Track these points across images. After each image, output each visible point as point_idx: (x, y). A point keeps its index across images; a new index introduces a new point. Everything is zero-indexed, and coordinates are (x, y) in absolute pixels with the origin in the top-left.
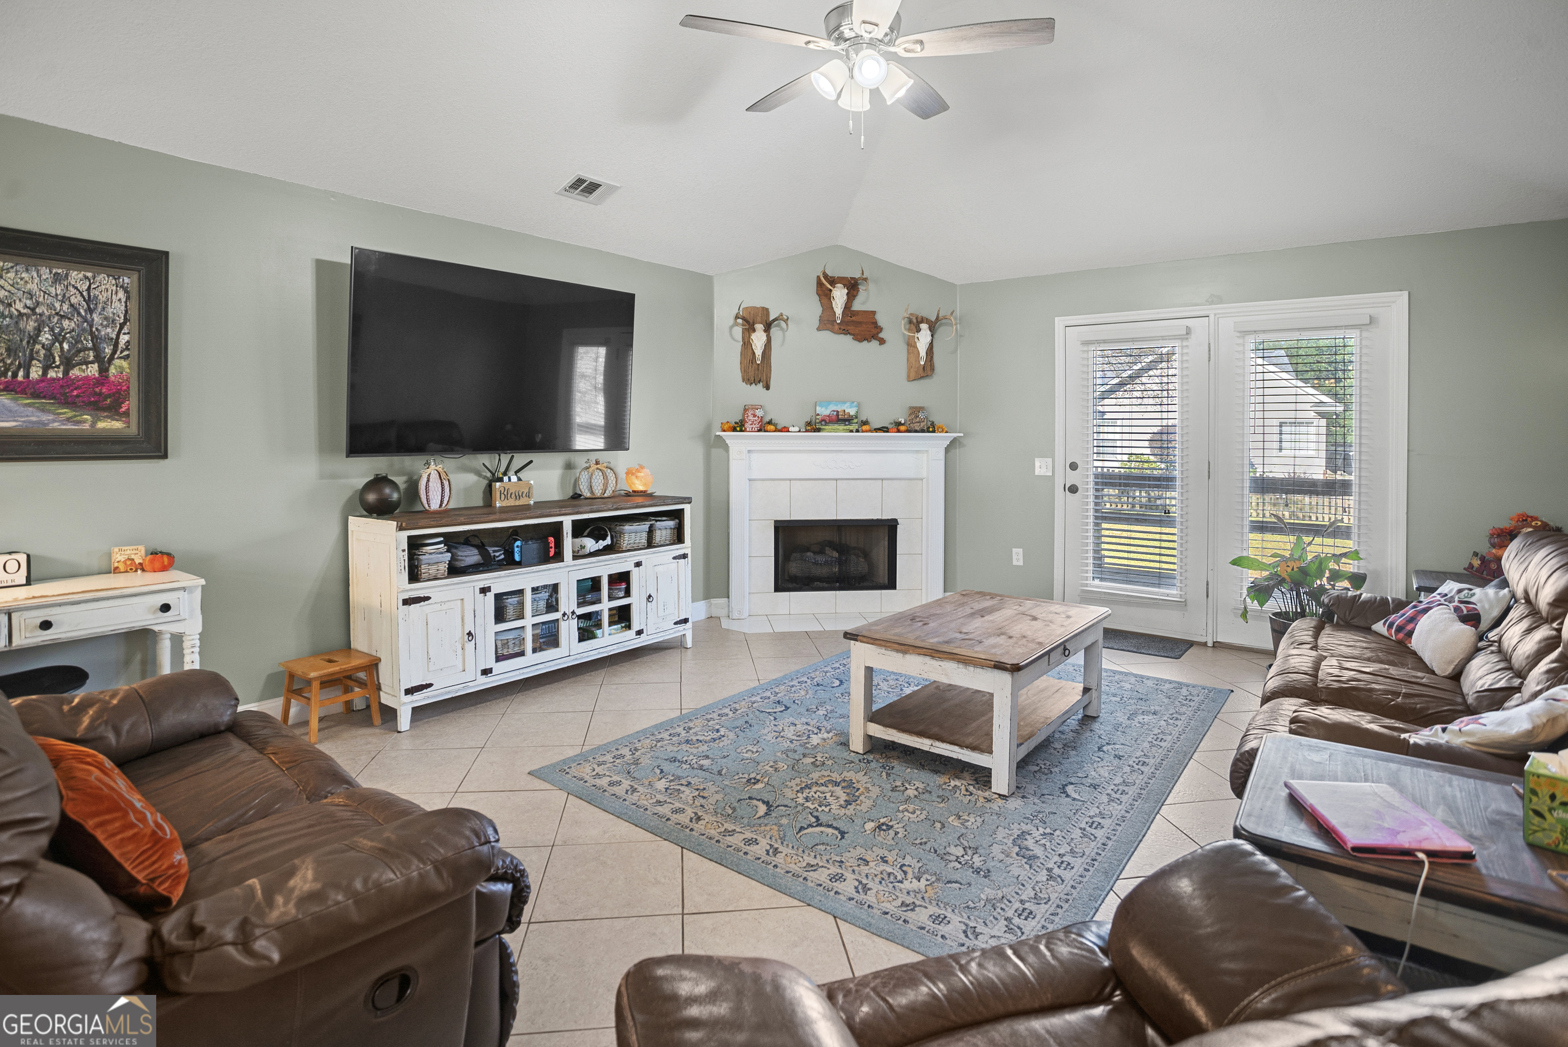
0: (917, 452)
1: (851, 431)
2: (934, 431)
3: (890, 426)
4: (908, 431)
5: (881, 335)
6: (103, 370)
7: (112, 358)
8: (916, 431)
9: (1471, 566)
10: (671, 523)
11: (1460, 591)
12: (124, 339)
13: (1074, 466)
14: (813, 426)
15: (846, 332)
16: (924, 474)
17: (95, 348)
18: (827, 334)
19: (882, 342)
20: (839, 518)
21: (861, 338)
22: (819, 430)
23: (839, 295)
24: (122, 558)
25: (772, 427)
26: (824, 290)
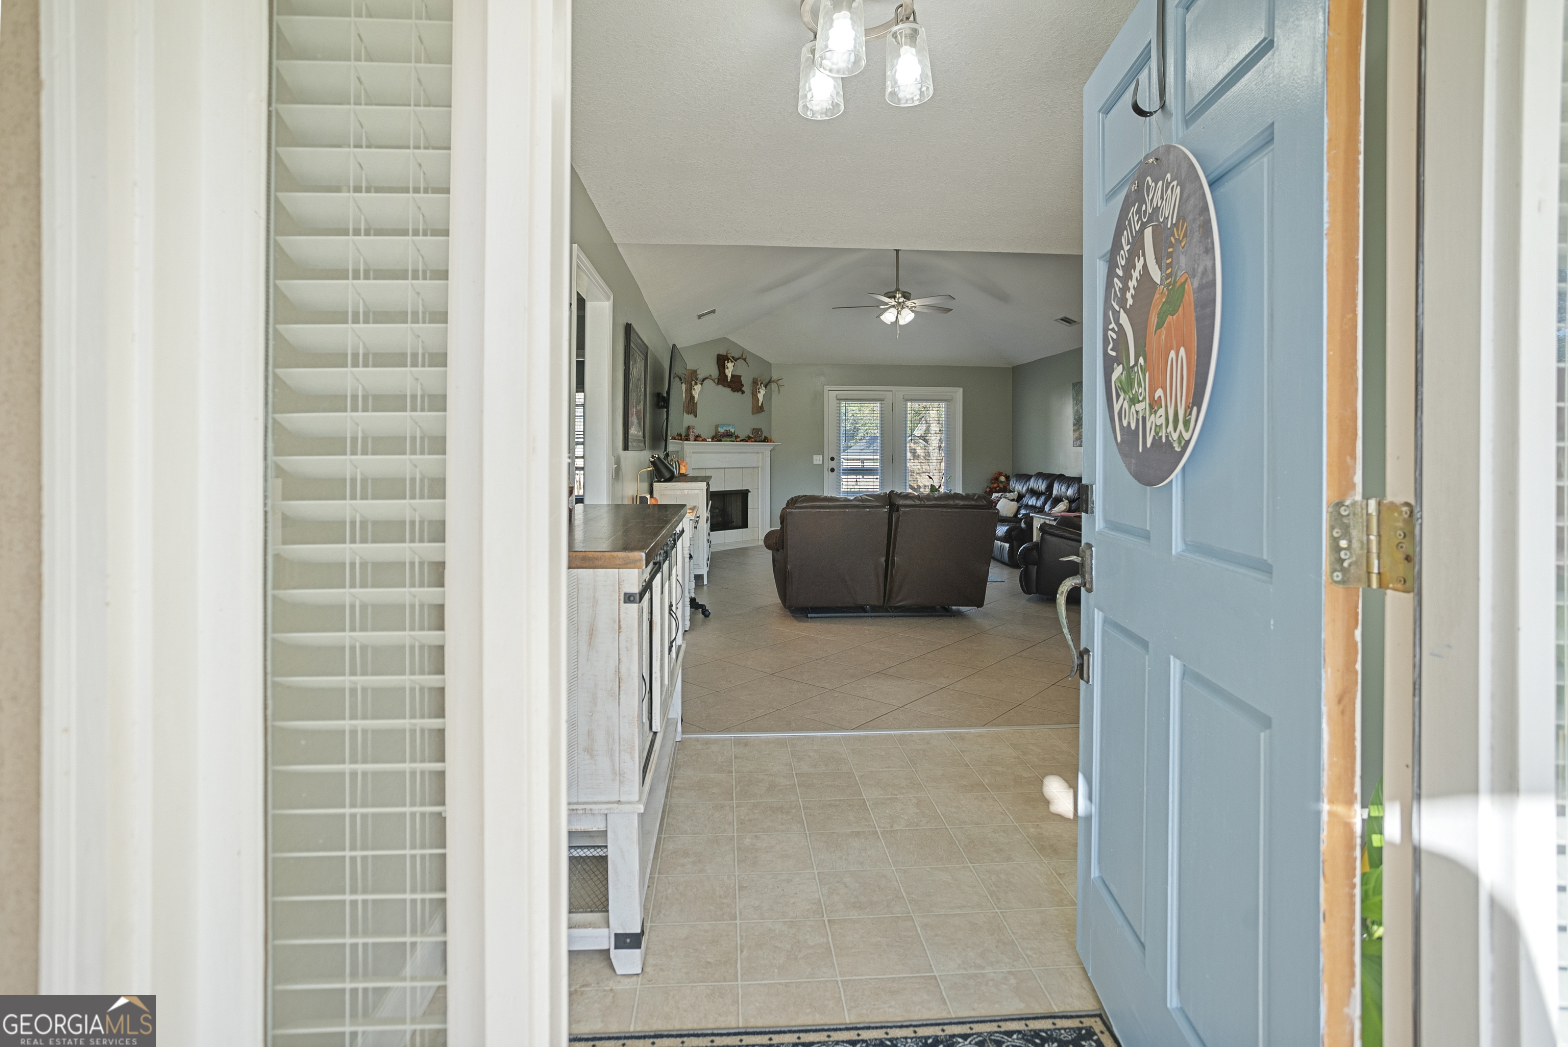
0: (758, 453)
1: (733, 441)
2: (767, 442)
3: (747, 439)
4: (756, 441)
5: (743, 389)
8: (759, 442)
9: (986, 491)
11: (1002, 495)
13: (832, 459)
14: (717, 438)
15: (729, 386)
16: (760, 465)
18: (720, 387)
19: (743, 392)
20: (726, 490)
21: (734, 390)
22: (720, 441)
23: (730, 365)
25: (700, 439)
26: (722, 360)
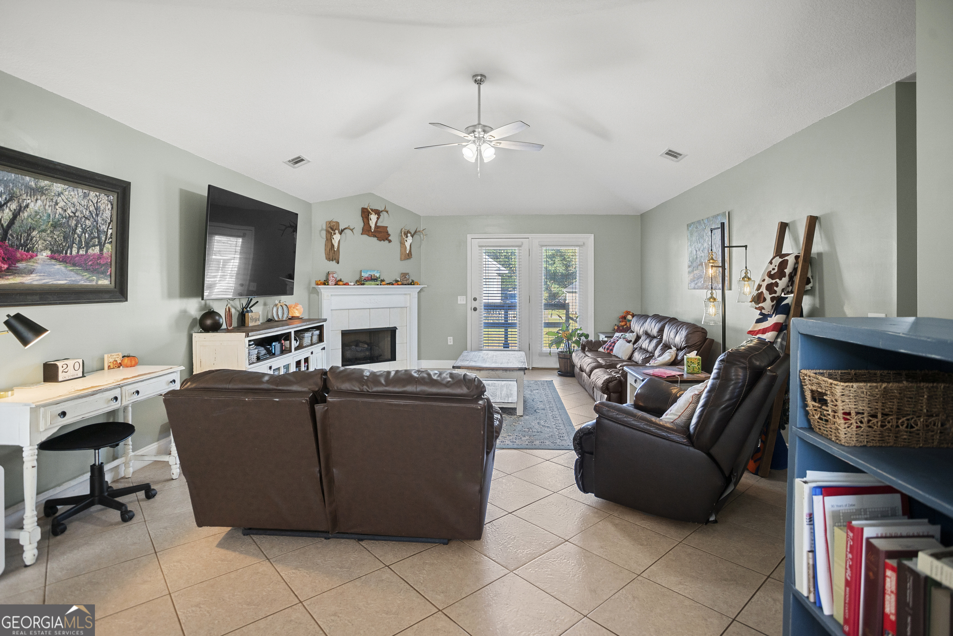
0: (405, 294)
1: (378, 285)
2: (414, 285)
3: (394, 282)
4: (402, 284)
5: (390, 238)
6: (101, 250)
7: (105, 243)
8: (406, 285)
9: (614, 329)
10: (317, 332)
11: (622, 335)
12: (110, 231)
13: (475, 299)
14: (361, 282)
15: (375, 236)
16: (408, 305)
17: (99, 238)
18: (365, 237)
19: (390, 241)
20: (371, 328)
21: (380, 239)
22: (363, 284)
23: (373, 217)
24: (112, 360)
25: (341, 283)
26: (365, 213)
